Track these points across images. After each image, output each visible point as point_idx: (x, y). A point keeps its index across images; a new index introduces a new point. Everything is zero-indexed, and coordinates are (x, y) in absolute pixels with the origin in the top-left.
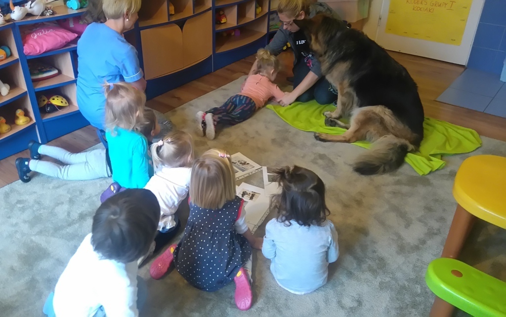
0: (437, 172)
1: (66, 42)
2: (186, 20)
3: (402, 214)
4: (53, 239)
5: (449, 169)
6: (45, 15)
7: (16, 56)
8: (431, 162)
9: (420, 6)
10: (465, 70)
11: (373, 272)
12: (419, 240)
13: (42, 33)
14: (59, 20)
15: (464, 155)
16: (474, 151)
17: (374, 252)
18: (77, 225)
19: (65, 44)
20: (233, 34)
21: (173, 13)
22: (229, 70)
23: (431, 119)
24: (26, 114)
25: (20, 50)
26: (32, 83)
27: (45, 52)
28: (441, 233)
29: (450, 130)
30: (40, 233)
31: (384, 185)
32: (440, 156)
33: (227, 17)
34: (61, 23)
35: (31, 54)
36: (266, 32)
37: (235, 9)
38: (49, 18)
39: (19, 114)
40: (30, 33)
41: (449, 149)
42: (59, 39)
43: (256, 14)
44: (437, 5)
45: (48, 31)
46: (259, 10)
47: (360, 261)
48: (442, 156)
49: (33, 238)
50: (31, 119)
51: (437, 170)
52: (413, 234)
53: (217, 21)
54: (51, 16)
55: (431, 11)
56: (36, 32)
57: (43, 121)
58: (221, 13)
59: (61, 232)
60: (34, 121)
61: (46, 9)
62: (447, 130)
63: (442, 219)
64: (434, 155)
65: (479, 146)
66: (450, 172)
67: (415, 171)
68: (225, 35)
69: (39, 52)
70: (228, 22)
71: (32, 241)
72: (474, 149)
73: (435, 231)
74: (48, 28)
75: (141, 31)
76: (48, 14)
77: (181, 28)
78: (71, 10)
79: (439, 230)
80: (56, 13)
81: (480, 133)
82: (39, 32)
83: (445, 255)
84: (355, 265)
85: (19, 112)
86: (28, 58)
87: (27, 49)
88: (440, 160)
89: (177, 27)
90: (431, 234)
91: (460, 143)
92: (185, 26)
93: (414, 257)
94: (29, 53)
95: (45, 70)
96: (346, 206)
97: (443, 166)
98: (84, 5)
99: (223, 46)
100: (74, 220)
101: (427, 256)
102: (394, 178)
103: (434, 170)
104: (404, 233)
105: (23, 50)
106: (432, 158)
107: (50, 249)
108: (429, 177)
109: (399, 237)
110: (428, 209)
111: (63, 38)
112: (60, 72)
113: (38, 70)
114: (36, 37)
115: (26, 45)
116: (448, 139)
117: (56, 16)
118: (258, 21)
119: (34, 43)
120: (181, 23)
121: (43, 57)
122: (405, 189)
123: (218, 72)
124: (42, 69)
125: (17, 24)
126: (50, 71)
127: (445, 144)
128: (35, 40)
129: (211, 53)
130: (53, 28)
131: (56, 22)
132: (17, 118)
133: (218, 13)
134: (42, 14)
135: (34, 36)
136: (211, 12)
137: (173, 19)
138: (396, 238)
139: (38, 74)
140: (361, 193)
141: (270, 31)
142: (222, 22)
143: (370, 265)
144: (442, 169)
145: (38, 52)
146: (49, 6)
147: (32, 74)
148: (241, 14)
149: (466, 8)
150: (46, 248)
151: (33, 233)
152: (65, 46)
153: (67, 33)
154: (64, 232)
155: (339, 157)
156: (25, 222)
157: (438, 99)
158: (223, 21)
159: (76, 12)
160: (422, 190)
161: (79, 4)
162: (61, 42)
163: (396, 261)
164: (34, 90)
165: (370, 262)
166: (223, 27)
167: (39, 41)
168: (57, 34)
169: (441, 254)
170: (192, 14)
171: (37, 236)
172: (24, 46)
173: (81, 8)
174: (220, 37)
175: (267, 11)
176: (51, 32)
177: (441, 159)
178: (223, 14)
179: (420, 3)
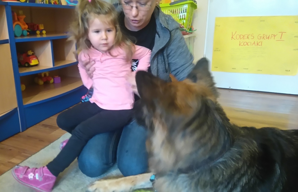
9: (247, 40)
20: (52, 81)
33: (39, 58)
37: (49, 47)
44: (265, 38)
53: (21, 60)
55: (260, 44)
68: (42, 83)
70: (41, 63)
99: (36, 96)
136: (8, 45)
142: (31, 64)
149: (297, 37)
158: (34, 62)
166: (33, 71)
178: (33, 54)
179: (246, 38)
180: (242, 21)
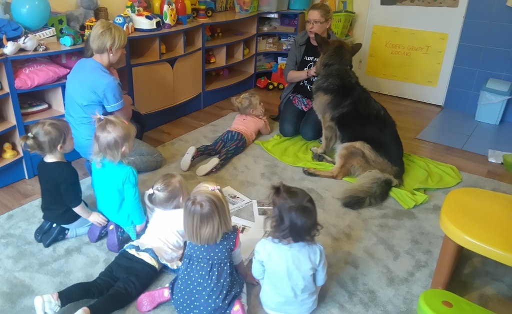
0: (421, 206)
1: (58, 77)
2: (177, 59)
3: (390, 247)
4: (38, 276)
5: (432, 204)
6: (38, 51)
7: (7, 89)
8: (415, 196)
9: (398, 50)
10: (442, 110)
11: (365, 305)
12: (408, 272)
13: (34, 68)
14: (51, 56)
15: (446, 190)
16: (455, 186)
17: (365, 285)
18: (63, 261)
19: (56, 79)
20: (222, 73)
21: (164, 52)
22: (217, 107)
23: (412, 155)
24: (14, 148)
25: (11, 85)
26: (21, 116)
27: (37, 86)
28: (428, 266)
29: (431, 166)
30: (24, 269)
31: (371, 219)
32: (423, 191)
33: (216, 57)
34: (54, 58)
35: (22, 88)
36: (253, 72)
37: (224, 50)
38: (42, 54)
39: (7, 148)
40: (21, 68)
41: (431, 184)
42: (51, 74)
43: (244, 55)
44: (414, 49)
45: (40, 66)
46: (247, 51)
47: (351, 295)
48: (425, 191)
49: (17, 274)
50: (18, 153)
51: (420, 204)
52: (402, 266)
53: (206, 60)
54: (44, 52)
55: (409, 55)
56: (28, 67)
57: (31, 155)
58: (211, 53)
59: (46, 267)
60: (22, 154)
61: (39, 45)
62: (428, 166)
63: (428, 252)
64: (417, 190)
65: (460, 181)
66: (434, 206)
67: (400, 205)
68: (214, 74)
69: (31, 86)
70: (217, 62)
71: (15, 278)
72: (455, 184)
73: (423, 264)
74: (41, 63)
75: (133, 68)
76: (41, 50)
77: (172, 66)
78: (64, 46)
79: (426, 262)
80: (49, 49)
81: (460, 169)
82: (31, 67)
83: (434, 286)
84: (347, 298)
85: (7, 146)
86: (19, 92)
87: (18, 83)
88: (423, 194)
89: (168, 65)
90: (419, 266)
91: (441, 179)
92: (175, 64)
93: (403, 289)
94: (21, 87)
95: (35, 104)
96: (336, 239)
97: (426, 200)
98: (78, 42)
99: (212, 85)
100: (60, 256)
101: (416, 289)
102: (381, 211)
103: (418, 204)
104: (392, 265)
105: (14, 84)
106: (416, 192)
107: (34, 286)
108: (413, 210)
109: (389, 270)
110: (415, 242)
111: (56, 73)
112: (50, 107)
113: (29, 104)
114: (27, 71)
115: (17, 79)
116: (429, 175)
117: (49, 51)
118: (245, 62)
119: (26, 78)
120: (172, 62)
121: (33, 91)
122: (392, 222)
123: (207, 109)
124: (32, 103)
125: (9, 59)
126: (40, 105)
127: (427, 179)
128: (27, 75)
129: (201, 91)
130: (46, 63)
131: (48, 58)
132: (5, 151)
133: (208, 54)
134: (35, 50)
135: (26, 70)
136: (201, 52)
137: (164, 58)
138: (385, 271)
139: (28, 108)
140: (349, 226)
141: (257, 71)
142: (211, 62)
143: (361, 298)
144: (426, 203)
145: (29, 86)
146: (42, 42)
147: (22, 108)
148: (230, 55)
149: (441, 52)
150: (31, 285)
151: (17, 269)
152: (57, 81)
153: (60, 69)
154: (49, 268)
155: (327, 192)
156: (9, 257)
157: (418, 137)
158: (213, 60)
159: (69, 48)
160: (407, 223)
161: (73, 41)
162: (53, 77)
163: (386, 293)
164: (23, 123)
165: (361, 296)
166: (212, 67)
167: (31, 76)
168: (49, 70)
169: (430, 286)
170: (183, 53)
171: (21, 273)
172: (15, 80)
173: (74, 45)
174: (209, 76)
175: (254, 52)
176: (43, 67)
177: (425, 194)
178: (212, 54)
179: (398, 47)
180: (395, 31)
